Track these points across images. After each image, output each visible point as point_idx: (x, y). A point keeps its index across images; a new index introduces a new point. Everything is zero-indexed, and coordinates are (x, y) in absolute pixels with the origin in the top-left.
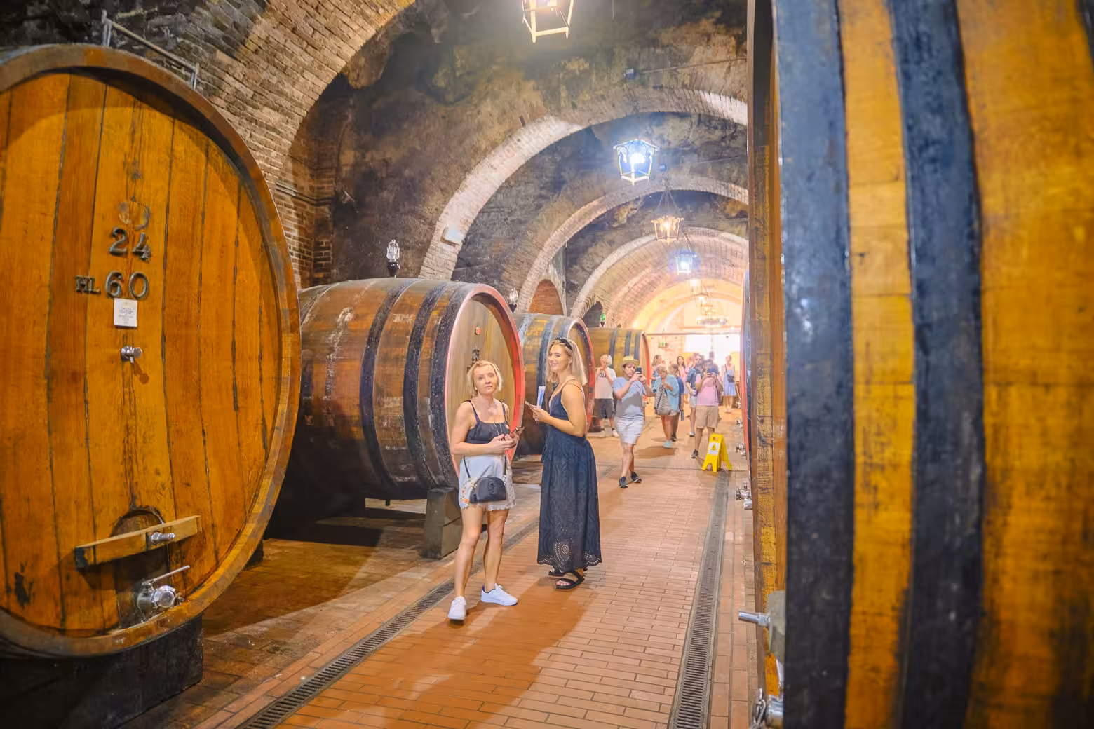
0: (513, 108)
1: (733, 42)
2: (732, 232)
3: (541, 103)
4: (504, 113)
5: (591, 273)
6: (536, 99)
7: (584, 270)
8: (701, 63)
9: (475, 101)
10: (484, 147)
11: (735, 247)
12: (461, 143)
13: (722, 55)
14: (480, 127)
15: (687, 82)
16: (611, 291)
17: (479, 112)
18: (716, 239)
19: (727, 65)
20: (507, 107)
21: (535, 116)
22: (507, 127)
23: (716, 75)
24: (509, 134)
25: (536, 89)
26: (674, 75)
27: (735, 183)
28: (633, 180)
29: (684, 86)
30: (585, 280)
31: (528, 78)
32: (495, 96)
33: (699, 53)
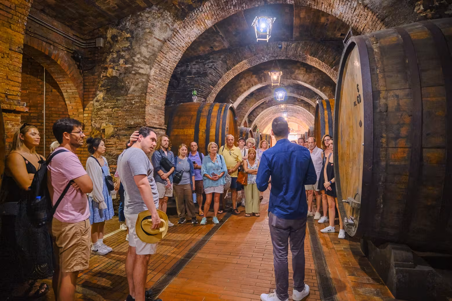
0: (250, 81)
1: (305, 69)
2: (299, 106)
3: (257, 81)
4: (247, 83)
5: (256, 117)
6: (256, 80)
7: (254, 116)
8: (297, 74)
9: (240, 79)
10: (242, 91)
11: (299, 109)
12: (236, 90)
13: (302, 73)
14: (241, 86)
15: (294, 78)
16: (260, 122)
17: (241, 82)
18: (294, 107)
19: (303, 75)
20: (248, 81)
21: (256, 84)
22: (248, 86)
23: (301, 77)
24: (249, 88)
25: (256, 77)
26: (291, 76)
27: (303, 96)
28: (279, 100)
29: (293, 79)
30: (254, 119)
31: (253, 74)
32: (245, 78)
33: (297, 71)
